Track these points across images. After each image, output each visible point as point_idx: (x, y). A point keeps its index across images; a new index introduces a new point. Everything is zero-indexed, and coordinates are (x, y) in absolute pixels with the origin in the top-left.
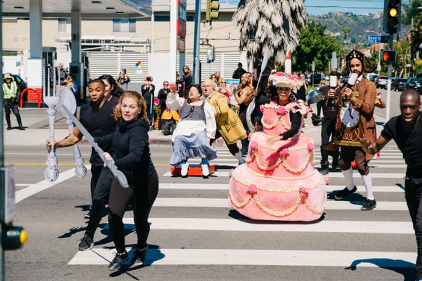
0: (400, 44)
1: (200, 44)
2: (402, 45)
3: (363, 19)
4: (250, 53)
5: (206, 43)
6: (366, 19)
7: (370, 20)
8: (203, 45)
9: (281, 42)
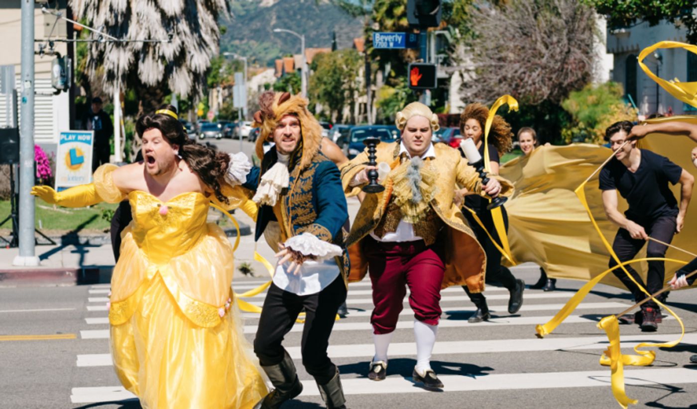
0: (342, 57)
1: (36, 53)
2: (346, 57)
3: (240, 8)
4: (113, 72)
5: (47, 50)
6: (246, 8)
7: (255, 9)
8: (42, 55)
9: (179, 49)
